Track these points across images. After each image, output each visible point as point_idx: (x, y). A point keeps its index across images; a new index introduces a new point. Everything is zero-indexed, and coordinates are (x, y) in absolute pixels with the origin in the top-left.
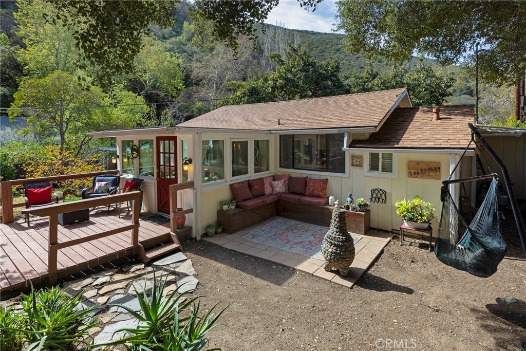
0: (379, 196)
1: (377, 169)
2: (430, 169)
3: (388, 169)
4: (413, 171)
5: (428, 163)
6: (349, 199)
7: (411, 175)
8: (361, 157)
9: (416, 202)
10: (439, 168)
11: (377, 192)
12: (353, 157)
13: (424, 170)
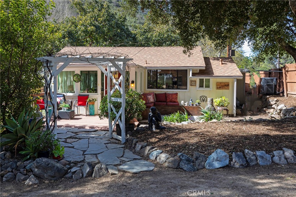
0: (203, 99)
1: (203, 87)
2: (225, 85)
3: (208, 86)
4: (218, 87)
5: (224, 83)
6: (191, 101)
7: (218, 88)
8: (195, 81)
9: (223, 98)
10: (229, 85)
11: (202, 97)
12: (191, 81)
13: (223, 86)
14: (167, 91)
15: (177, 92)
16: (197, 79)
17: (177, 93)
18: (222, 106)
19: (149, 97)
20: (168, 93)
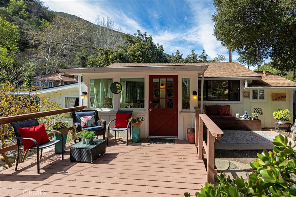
0: (258, 111)
1: (257, 98)
2: (282, 97)
3: (262, 98)
4: (274, 98)
5: (281, 94)
6: (246, 114)
7: (273, 100)
8: (249, 93)
9: (286, 111)
10: (285, 96)
11: (257, 109)
13: (279, 97)
14: (218, 103)
15: (229, 104)
16: (251, 90)
18: (286, 120)
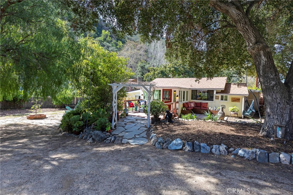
1: (223, 100)
2: (237, 100)
3: (226, 100)
4: (233, 100)
5: (237, 98)
6: (215, 108)
8: (218, 97)
9: (235, 107)
10: (239, 99)
12: (216, 96)
13: (236, 100)
16: (220, 95)
17: (208, 103)
18: (233, 111)
19: (191, 104)
20: (203, 102)
